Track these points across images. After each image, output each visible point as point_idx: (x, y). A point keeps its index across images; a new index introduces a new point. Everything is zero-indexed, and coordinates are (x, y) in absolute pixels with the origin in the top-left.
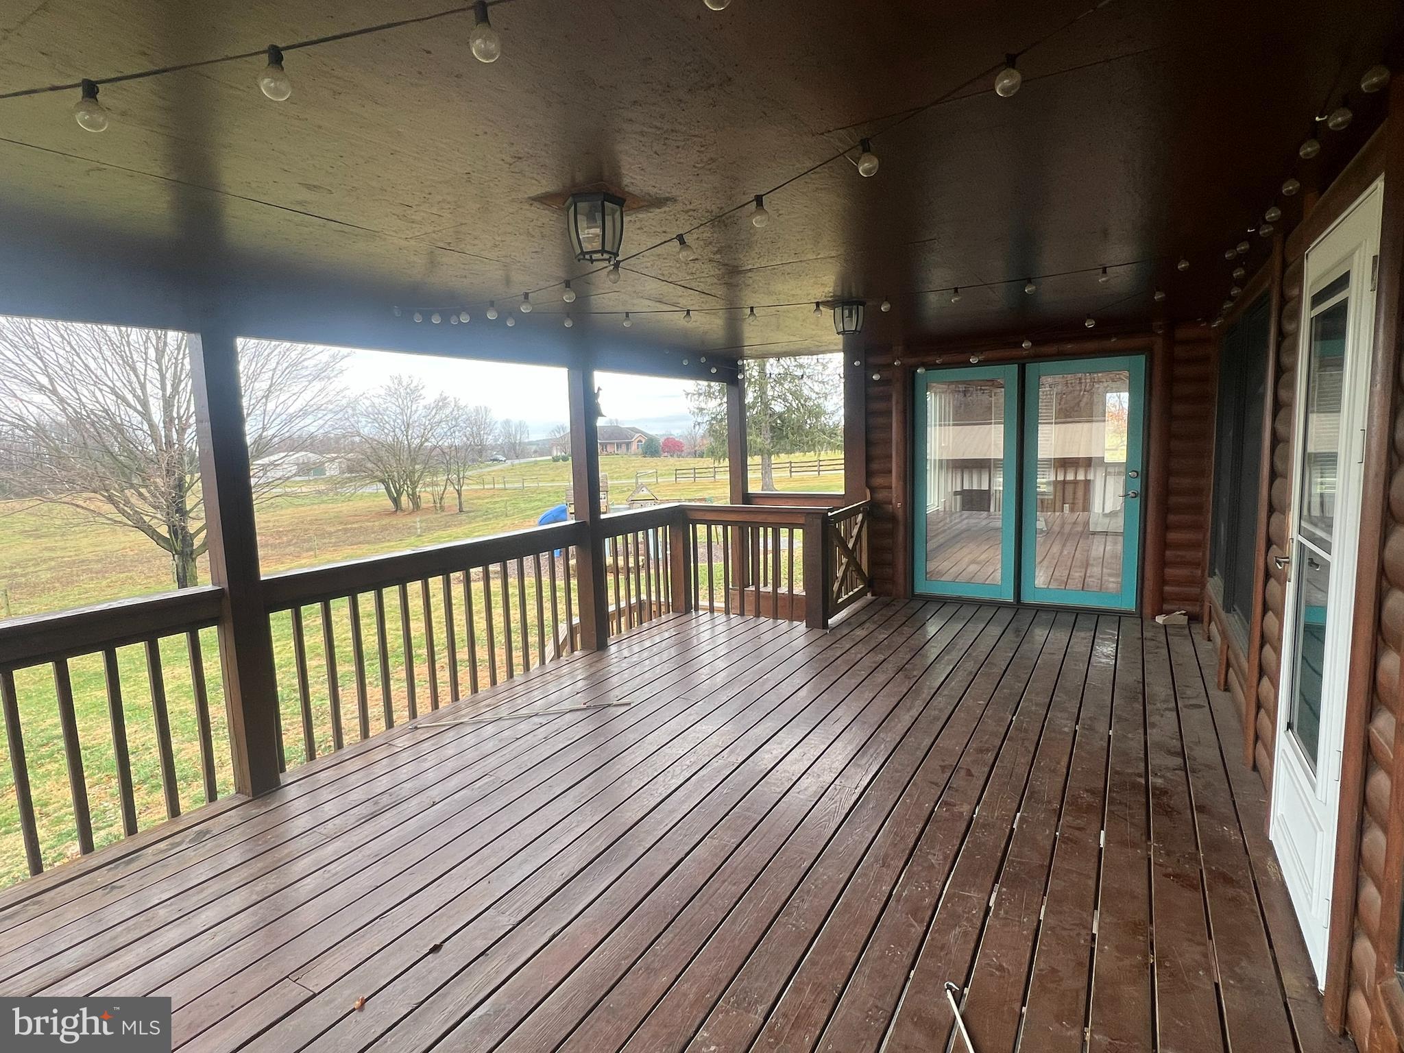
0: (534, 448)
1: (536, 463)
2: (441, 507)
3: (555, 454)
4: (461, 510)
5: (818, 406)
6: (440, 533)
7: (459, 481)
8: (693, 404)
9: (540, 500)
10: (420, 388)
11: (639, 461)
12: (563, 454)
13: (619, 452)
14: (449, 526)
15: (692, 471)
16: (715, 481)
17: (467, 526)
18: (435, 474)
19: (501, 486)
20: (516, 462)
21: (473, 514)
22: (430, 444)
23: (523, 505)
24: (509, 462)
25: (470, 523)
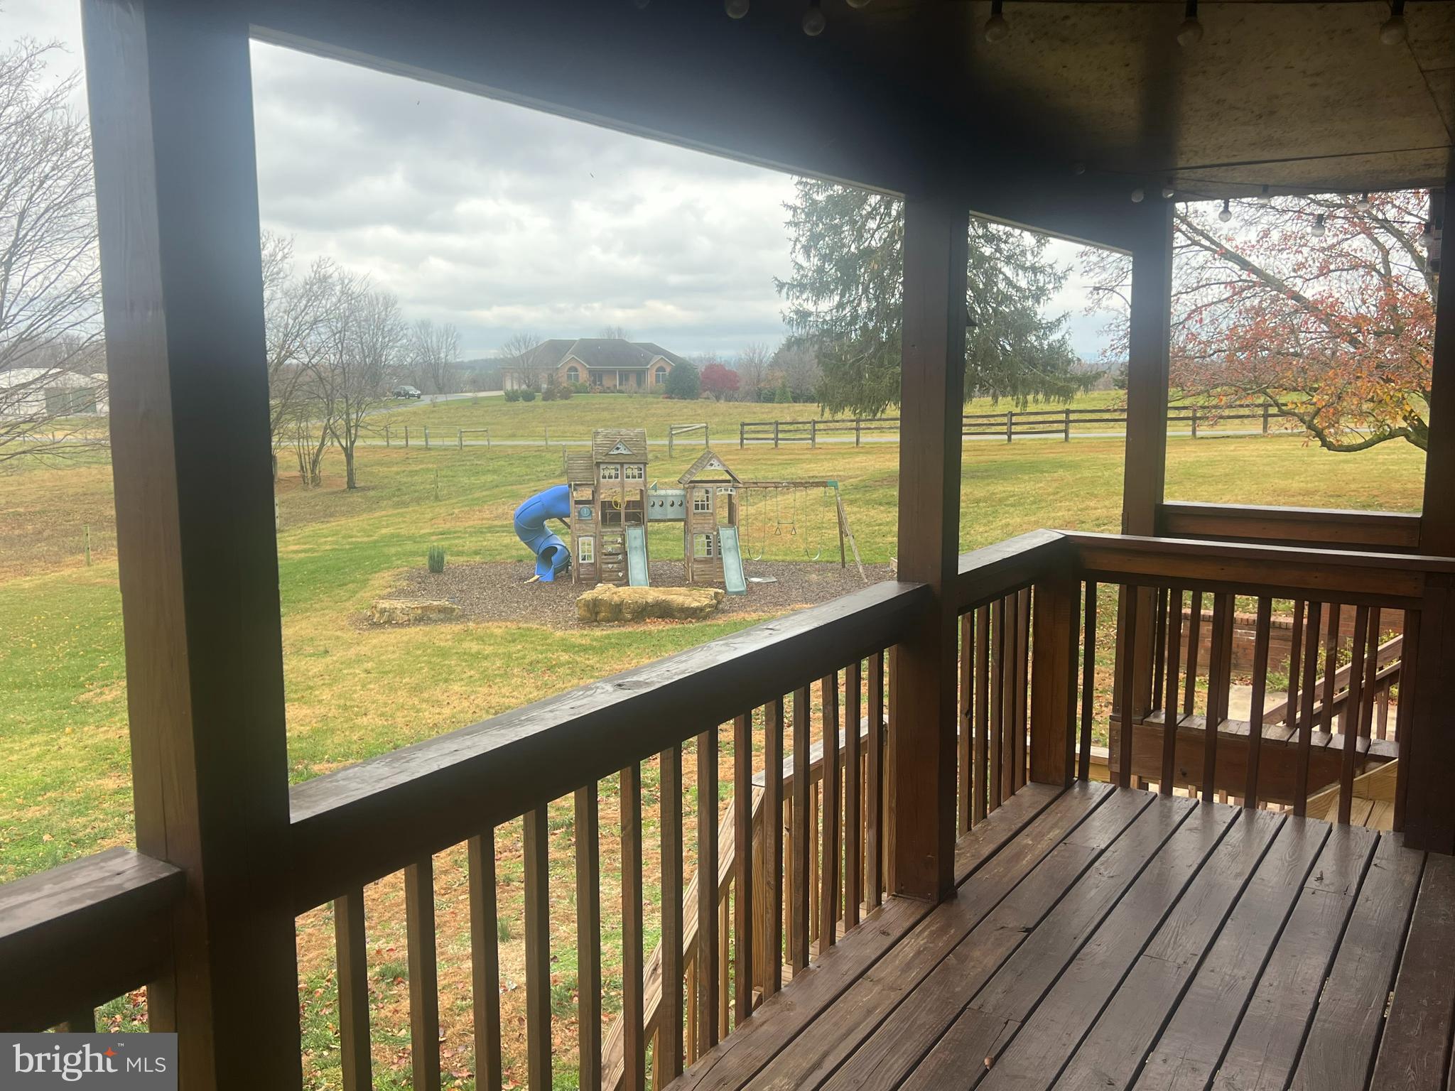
0: (467, 374)
1: (476, 402)
2: (314, 479)
3: (508, 387)
4: (351, 485)
5: (1024, 313)
6: (317, 526)
7: (349, 431)
8: (789, 303)
9: (495, 472)
10: (279, 257)
11: (663, 407)
12: (524, 387)
13: (623, 388)
14: (332, 515)
15: (772, 428)
16: (813, 447)
17: (365, 516)
18: (303, 416)
19: (422, 442)
20: (441, 398)
21: (372, 493)
22: (295, 361)
23: (465, 480)
24: (426, 399)
25: (371, 510)
